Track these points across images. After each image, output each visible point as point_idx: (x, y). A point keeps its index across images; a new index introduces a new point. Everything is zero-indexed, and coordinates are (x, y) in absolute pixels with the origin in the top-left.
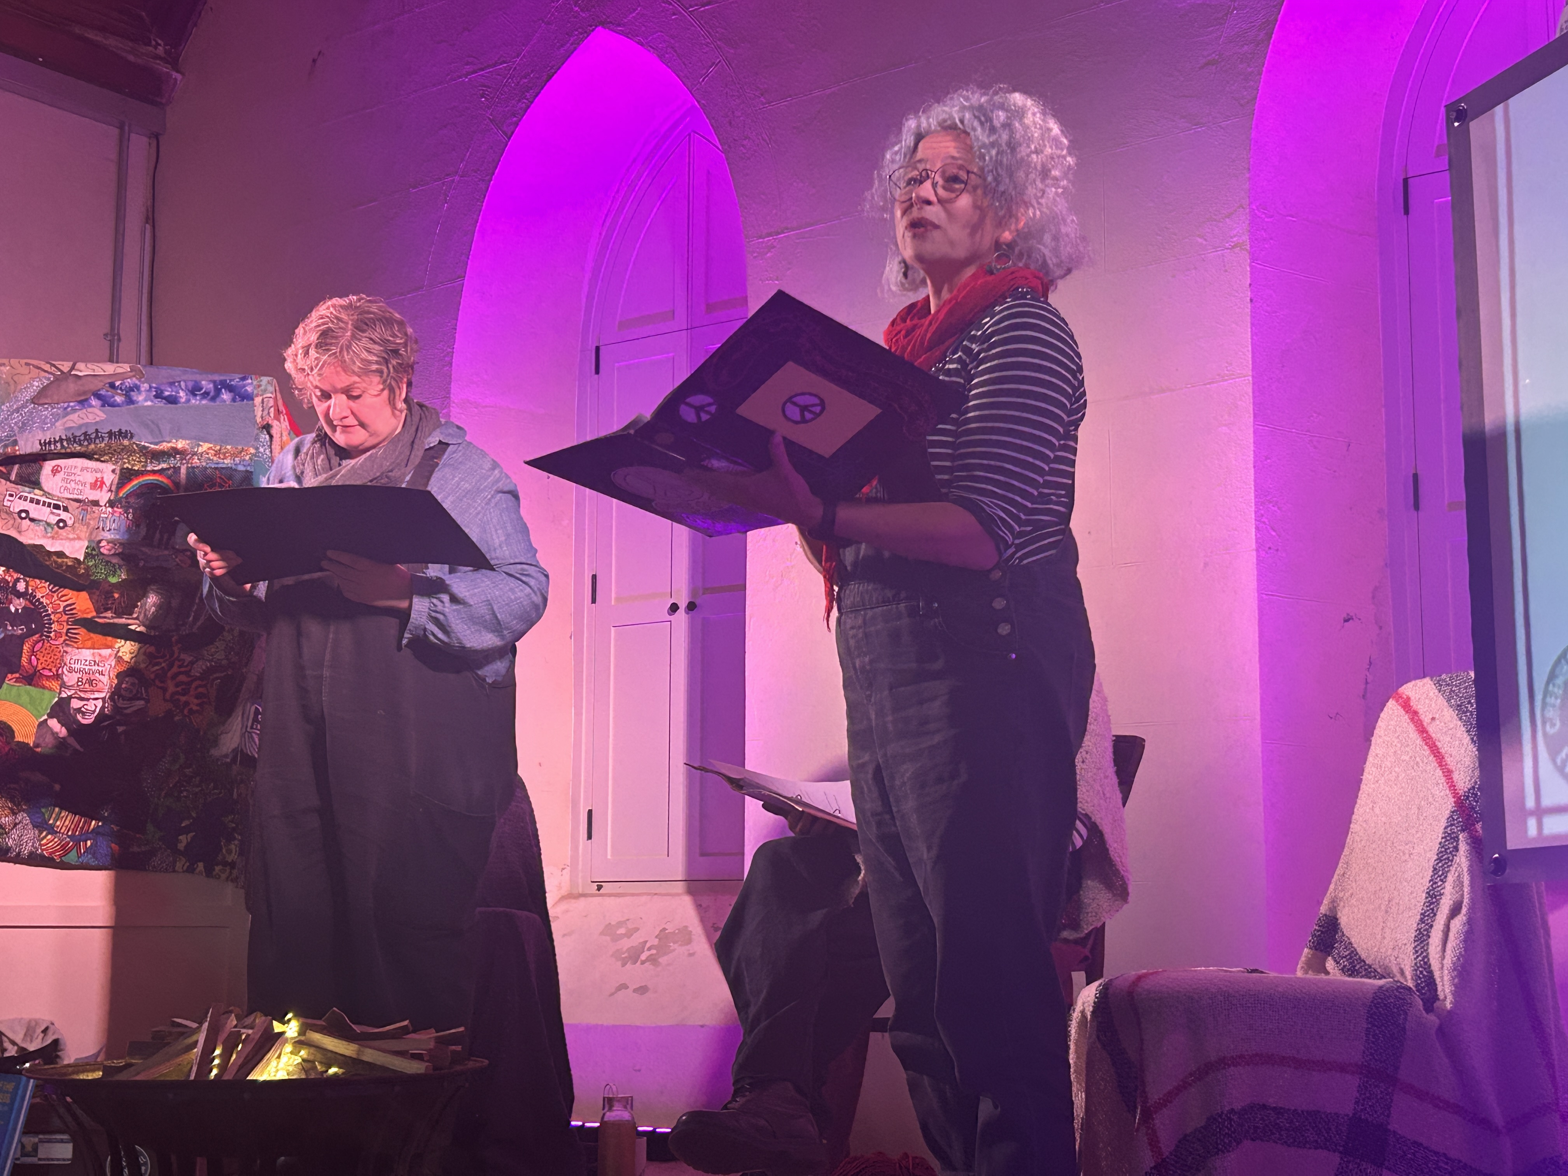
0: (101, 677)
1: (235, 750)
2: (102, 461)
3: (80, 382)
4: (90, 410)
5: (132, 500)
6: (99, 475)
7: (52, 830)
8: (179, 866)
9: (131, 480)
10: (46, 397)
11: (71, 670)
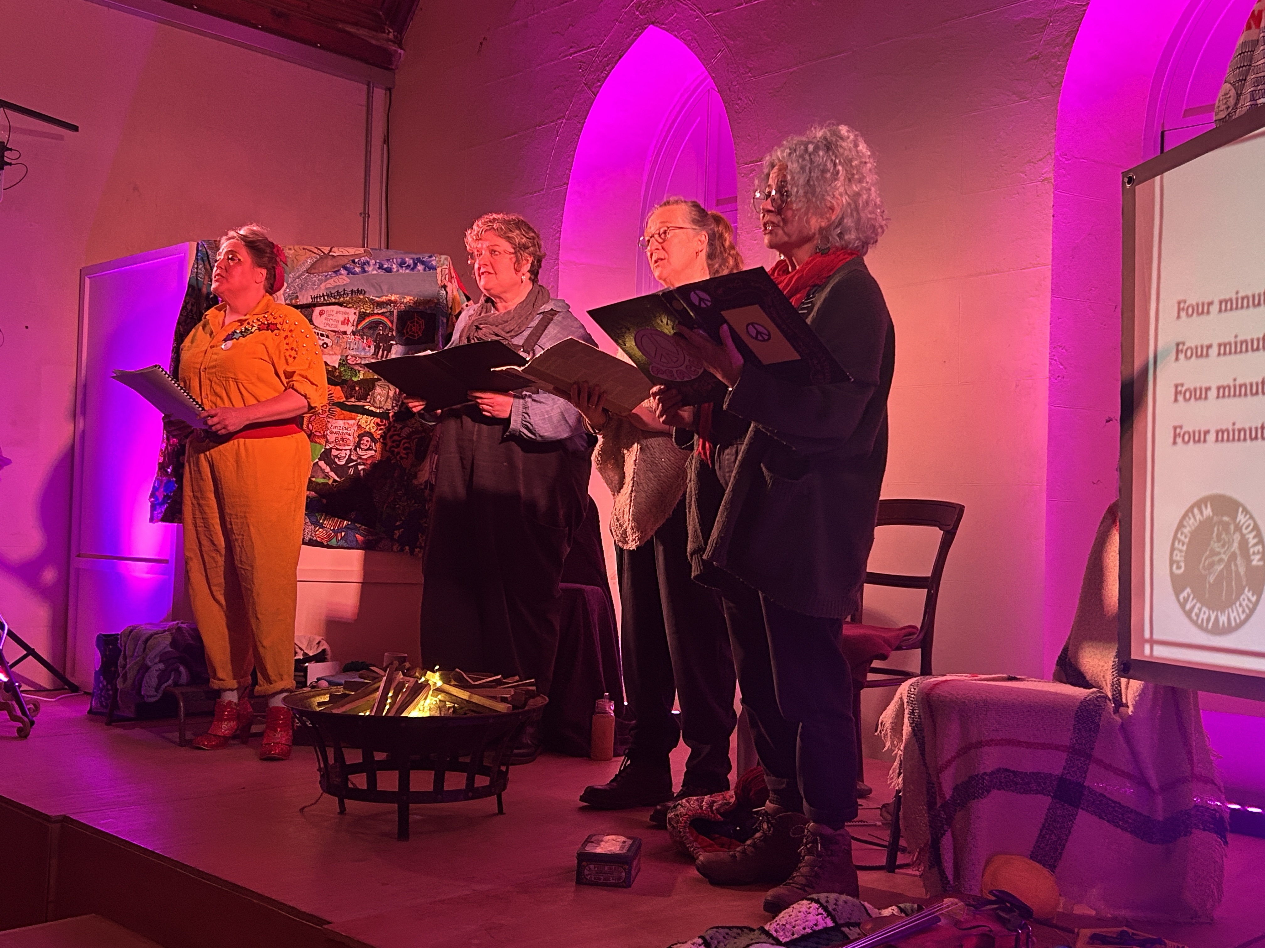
0: (349, 437)
1: (426, 482)
2: (349, 308)
3: (334, 260)
4: (340, 277)
5: (365, 331)
6: (346, 316)
7: (322, 527)
8: (395, 548)
9: (364, 319)
10: (315, 269)
11: (331, 432)
